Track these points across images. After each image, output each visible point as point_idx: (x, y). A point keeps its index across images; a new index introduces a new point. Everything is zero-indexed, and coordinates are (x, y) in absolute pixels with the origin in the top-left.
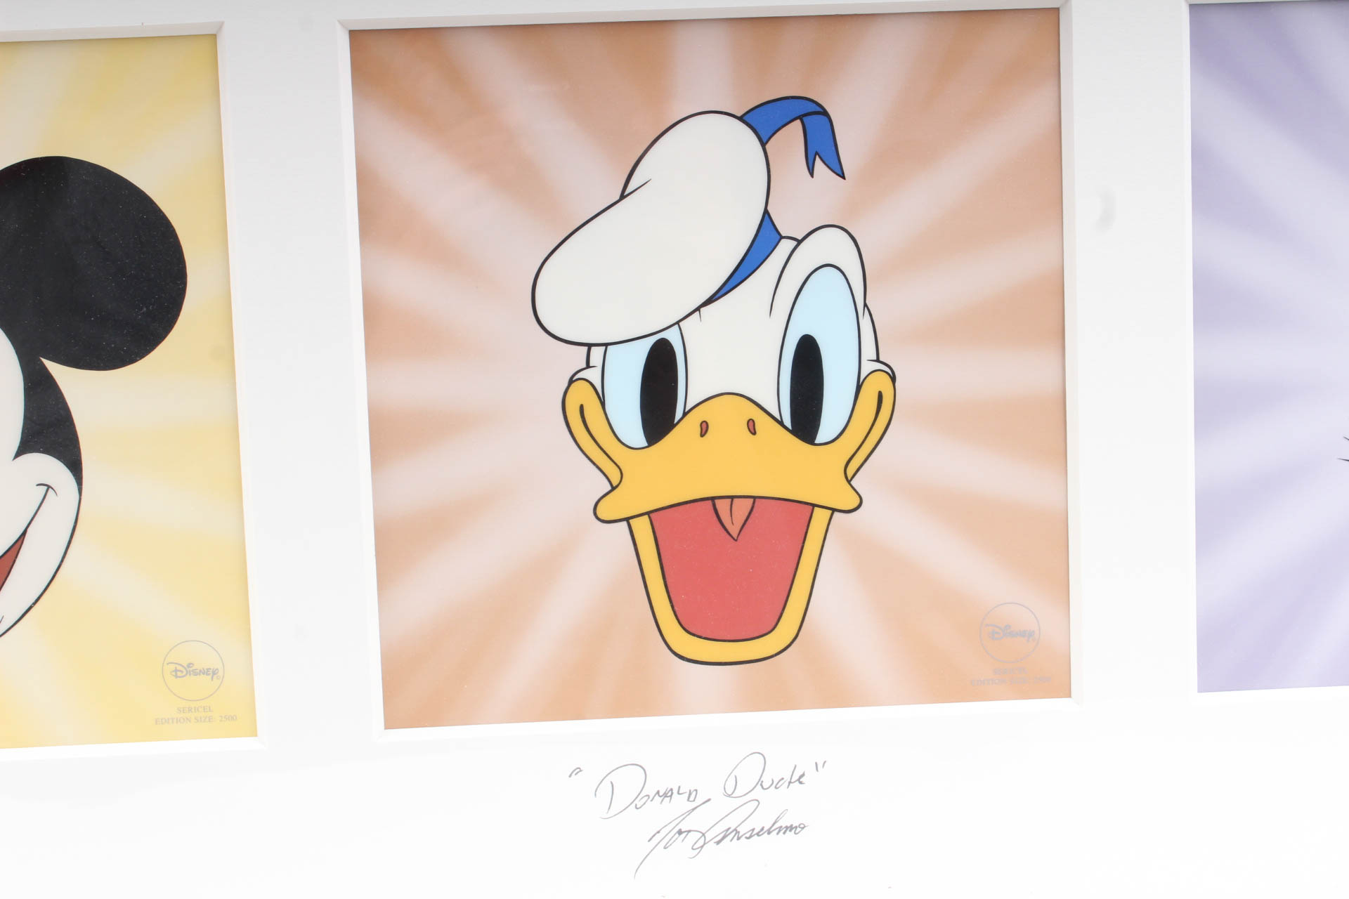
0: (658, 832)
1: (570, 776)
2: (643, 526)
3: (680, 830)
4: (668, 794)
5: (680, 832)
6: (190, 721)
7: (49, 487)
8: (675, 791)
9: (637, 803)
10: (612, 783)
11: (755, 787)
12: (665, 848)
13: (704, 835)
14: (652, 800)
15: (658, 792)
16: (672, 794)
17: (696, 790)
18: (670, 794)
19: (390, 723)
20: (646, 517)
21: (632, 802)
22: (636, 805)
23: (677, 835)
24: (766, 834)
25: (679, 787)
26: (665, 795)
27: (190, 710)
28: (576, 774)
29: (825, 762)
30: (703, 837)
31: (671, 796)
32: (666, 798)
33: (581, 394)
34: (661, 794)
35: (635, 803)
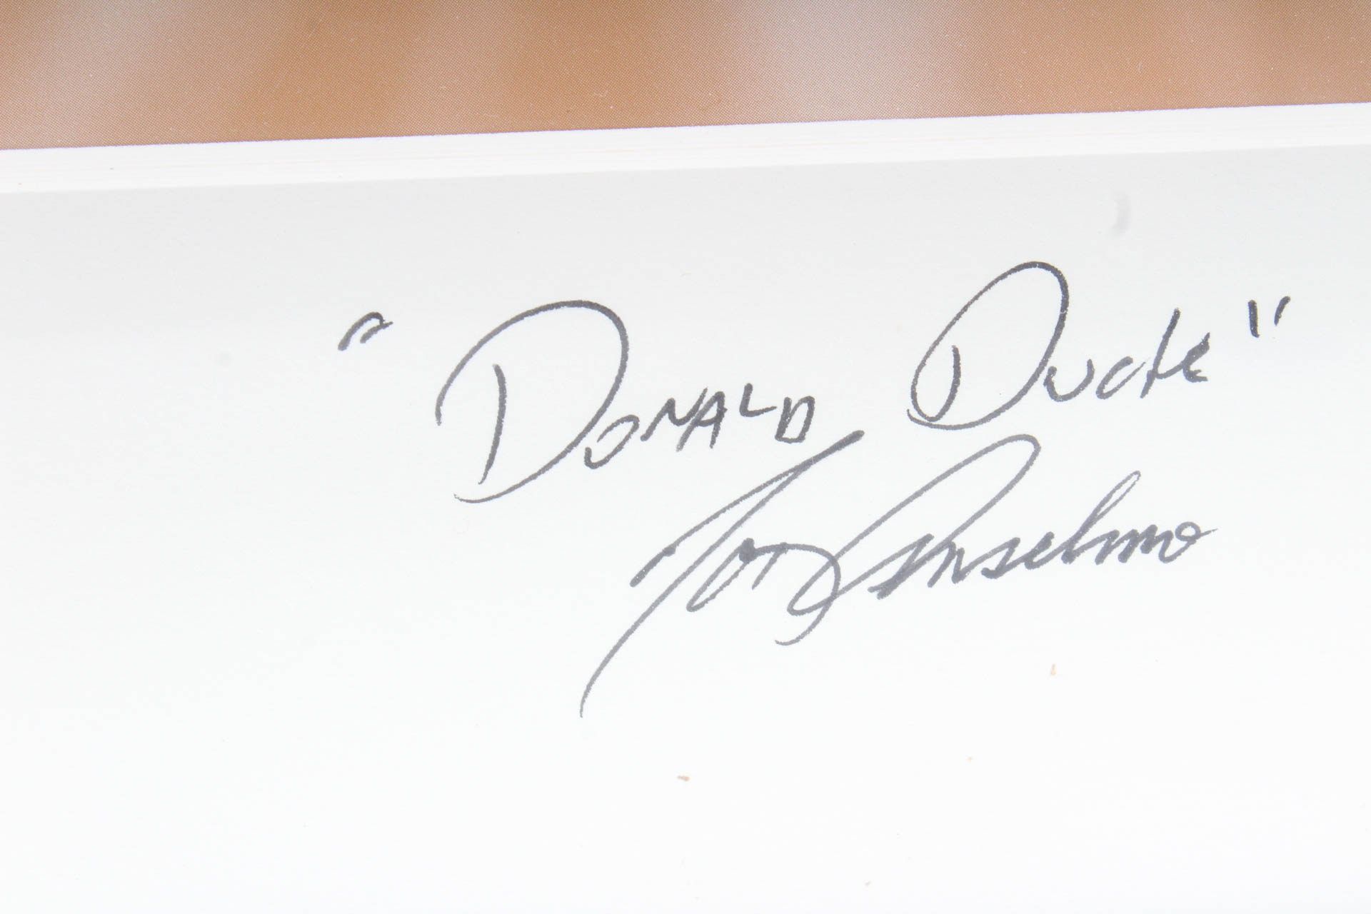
0: (669, 551)
1: (344, 345)
3: (748, 543)
4: (706, 413)
5: (748, 552)
8: (732, 403)
9: (590, 446)
10: (498, 370)
11: (1024, 391)
12: (692, 607)
13: (833, 561)
14: (645, 437)
15: (670, 407)
16: (721, 412)
17: (810, 401)
18: (712, 413)
21: (575, 443)
22: (588, 452)
23: (737, 562)
24: (1059, 556)
25: (749, 389)
26: (695, 418)
28: (365, 338)
29: (1285, 301)
30: (831, 571)
31: (717, 420)
32: (699, 430)
34: (680, 413)
35: (584, 443)
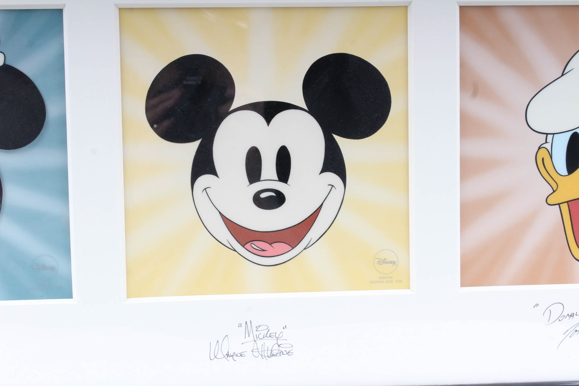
0: (568, 331)
1: (534, 307)
2: (565, 207)
3: (576, 330)
4: (572, 316)
5: (576, 331)
6: (384, 282)
7: (333, 186)
8: (575, 314)
9: (559, 319)
10: (550, 310)
12: (570, 337)
14: (565, 318)
15: (568, 315)
16: (574, 315)
18: (573, 315)
19: (463, 285)
20: (566, 203)
21: (558, 319)
22: (559, 320)
23: (575, 332)
25: (577, 313)
26: (571, 316)
27: (384, 278)
28: (536, 306)
31: (573, 316)
32: (571, 317)
33: (543, 153)
34: (569, 315)
35: (559, 318)
